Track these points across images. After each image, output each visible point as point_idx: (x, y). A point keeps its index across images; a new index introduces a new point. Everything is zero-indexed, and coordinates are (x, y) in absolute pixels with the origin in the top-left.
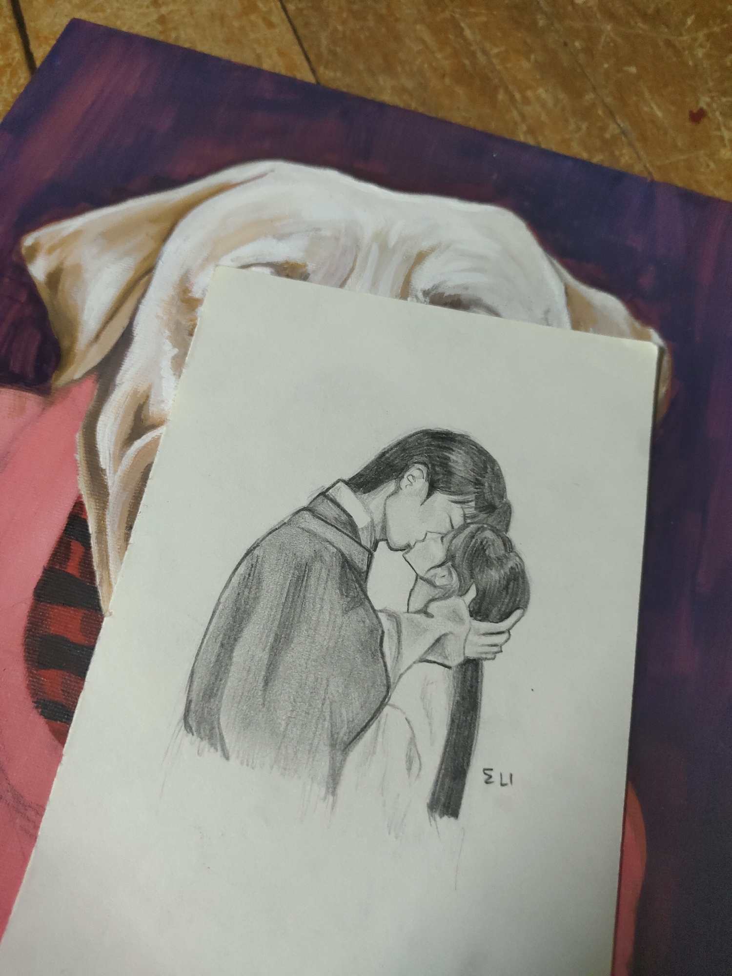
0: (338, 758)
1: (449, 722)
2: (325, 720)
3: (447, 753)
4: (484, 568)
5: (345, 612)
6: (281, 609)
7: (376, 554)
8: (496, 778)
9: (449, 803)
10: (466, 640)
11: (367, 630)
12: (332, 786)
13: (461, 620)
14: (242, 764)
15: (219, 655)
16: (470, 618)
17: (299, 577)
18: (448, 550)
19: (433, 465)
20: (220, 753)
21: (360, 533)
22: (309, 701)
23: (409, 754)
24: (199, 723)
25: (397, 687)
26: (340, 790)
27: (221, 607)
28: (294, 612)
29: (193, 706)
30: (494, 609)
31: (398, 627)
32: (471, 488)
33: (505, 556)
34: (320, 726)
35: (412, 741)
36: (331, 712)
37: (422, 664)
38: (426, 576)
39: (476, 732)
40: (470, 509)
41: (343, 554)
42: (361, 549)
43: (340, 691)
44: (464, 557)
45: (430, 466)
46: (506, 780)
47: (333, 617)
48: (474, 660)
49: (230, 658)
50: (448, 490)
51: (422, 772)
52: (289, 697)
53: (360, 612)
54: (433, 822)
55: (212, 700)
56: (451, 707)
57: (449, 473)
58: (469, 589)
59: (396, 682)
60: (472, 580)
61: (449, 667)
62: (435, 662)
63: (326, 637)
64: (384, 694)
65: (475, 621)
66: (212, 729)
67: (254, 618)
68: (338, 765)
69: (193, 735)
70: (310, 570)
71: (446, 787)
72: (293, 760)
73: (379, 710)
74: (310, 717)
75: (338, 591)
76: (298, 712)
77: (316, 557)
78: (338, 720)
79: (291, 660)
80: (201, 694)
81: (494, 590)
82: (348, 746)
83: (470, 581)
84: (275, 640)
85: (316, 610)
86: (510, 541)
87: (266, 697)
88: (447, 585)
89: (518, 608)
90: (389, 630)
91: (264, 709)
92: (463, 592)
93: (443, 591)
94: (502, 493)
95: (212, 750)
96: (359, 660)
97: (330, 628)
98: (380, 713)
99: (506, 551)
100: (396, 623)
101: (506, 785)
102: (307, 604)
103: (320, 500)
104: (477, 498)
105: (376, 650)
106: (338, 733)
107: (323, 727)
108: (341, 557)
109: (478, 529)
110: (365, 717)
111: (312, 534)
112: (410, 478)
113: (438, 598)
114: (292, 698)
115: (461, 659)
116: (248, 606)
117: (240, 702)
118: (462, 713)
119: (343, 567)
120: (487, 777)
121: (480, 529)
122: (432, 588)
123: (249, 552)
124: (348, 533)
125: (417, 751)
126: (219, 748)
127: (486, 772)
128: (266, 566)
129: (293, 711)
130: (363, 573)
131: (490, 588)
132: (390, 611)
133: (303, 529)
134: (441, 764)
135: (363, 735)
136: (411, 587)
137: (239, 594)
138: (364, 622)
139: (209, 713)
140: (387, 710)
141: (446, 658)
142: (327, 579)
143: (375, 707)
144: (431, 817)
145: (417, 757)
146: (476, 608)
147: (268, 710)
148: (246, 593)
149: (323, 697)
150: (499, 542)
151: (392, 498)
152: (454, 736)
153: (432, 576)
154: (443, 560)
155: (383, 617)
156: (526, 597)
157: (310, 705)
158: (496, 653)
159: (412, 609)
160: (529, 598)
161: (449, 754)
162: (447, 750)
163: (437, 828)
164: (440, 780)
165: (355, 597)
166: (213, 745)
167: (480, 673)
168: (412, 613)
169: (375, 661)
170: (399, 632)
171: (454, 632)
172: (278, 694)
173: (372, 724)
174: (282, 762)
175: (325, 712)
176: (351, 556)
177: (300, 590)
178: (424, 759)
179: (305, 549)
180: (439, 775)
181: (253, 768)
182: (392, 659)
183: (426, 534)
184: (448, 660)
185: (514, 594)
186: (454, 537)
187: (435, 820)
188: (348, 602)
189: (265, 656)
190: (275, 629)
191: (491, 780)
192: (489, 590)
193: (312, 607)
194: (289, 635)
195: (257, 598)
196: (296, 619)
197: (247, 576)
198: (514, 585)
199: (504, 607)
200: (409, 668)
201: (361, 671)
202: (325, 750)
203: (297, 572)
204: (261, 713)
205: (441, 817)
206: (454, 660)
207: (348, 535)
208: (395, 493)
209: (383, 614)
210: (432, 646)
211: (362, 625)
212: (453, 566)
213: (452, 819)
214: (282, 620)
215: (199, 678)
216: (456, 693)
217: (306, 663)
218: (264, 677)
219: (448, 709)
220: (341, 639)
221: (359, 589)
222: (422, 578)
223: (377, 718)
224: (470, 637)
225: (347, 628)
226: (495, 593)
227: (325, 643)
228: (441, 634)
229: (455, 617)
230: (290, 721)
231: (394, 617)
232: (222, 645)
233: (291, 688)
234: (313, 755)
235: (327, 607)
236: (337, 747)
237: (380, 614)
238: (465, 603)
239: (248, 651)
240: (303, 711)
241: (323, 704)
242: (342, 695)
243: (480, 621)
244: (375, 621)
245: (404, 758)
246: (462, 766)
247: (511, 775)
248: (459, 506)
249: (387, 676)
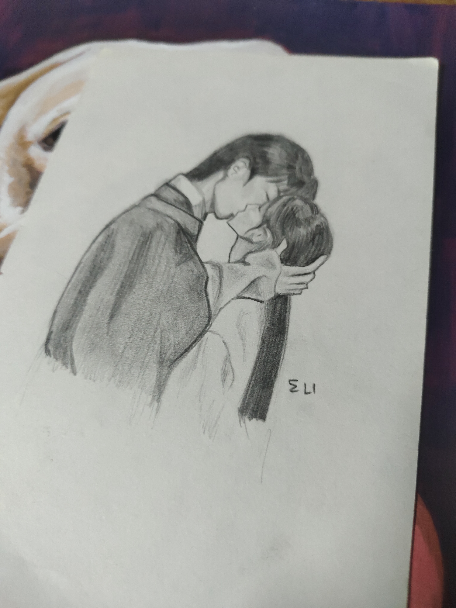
0: (164, 373)
1: (260, 343)
2: (156, 344)
3: (257, 368)
4: (294, 227)
5: (178, 264)
6: (128, 265)
7: (205, 223)
8: (300, 387)
9: (258, 408)
10: (276, 281)
11: (195, 277)
12: (157, 394)
13: (272, 266)
14: (86, 378)
15: (76, 299)
16: (280, 264)
17: (143, 242)
18: (264, 216)
19: (255, 159)
20: (69, 370)
21: (194, 209)
22: (144, 330)
23: (224, 368)
24: (56, 348)
25: (217, 318)
26: (164, 397)
27: (82, 265)
28: (138, 266)
29: (53, 336)
30: (302, 257)
31: (220, 274)
32: (285, 171)
33: (312, 217)
34: (151, 349)
35: (228, 359)
36: (161, 338)
37: (238, 300)
38: (245, 236)
39: (283, 350)
40: (284, 186)
41: (179, 224)
42: (194, 220)
43: (170, 322)
44: (277, 220)
45: (252, 159)
46: (309, 389)
47: (168, 268)
48: (284, 295)
49: (85, 301)
50: (266, 174)
51: (235, 383)
52: (128, 327)
53: (190, 264)
54: (243, 424)
55: (68, 331)
56: (263, 331)
57: (267, 162)
58: (281, 243)
59: (216, 314)
60: (283, 237)
61: (262, 302)
62: (249, 298)
63: (162, 283)
64: (206, 323)
65: (286, 266)
66: (65, 353)
67: (106, 272)
68: (164, 377)
69: (50, 356)
70: (152, 237)
71: (255, 395)
72: (127, 374)
73: (201, 335)
74: (144, 341)
75: (173, 250)
76: (134, 338)
77: (158, 227)
78: (167, 344)
79: (132, 301)
80: (60, 327)
81: (302, 243)
82: (173, 363)
83: (282, 237)
84: (121, 287)
85: (155, 264)
86: (316, 206)
87: (110, 328)
88: (262, 241)
89: (322, 255)
90: (212, 276)
91: (108, 337)
92: (275, 245)
93: (258, 245)
94: (310, 172)
95: (64, 367)
96: (187, 299)
97: (165, 276)
98: (202, 338)
99: (313, 212)
100: (218, 271)
101: (309, 393)
102: (148, 261)
103: (163, 188)
104: (289, 178)
105: (201, 291)
106: (166, 354)
107: (153, 349)
108: (178, 227)
109: (289, 200)
110: (188, 340)
111: (156, 212)
112: (236, 169)
113: (254, 251)
114: (130, 328)
115: (272, 295)
116: (102, 264)
117: (89, 332)
118: (271, 336)
119: (178, 233)
120: (292, 386)
121: (293, 199)
122: (250, 244)
123: (108, 226)
124: (184, 209)
125: (231, 366)
126: (69, 366)
127: (291, 382)
128: (119, 236)
129: (130, 338)
130: (194, 236)
131: (298, 242)
132: (214, 262)
133: (149, 209)
134: (252, 376)
135: (186, 355)
136: (233, 244)
137: (96, 256)
138: (192, 271)
139: (64, 340)
140: (207, 335)
141: (260, 294)
142: (165, 241)
143: (197, 334)
144: (241, 420)
145: (231, 371)
146: (286, 256)
147: (111, 337)
148: (102, 254)
149: (156, 327)
150: (307, 208)
151: (220, 184)
152: (264, 354)
153: (250, 236)
154: (259, 223)
155: (208, 267)
156: (329, 246)
157: (145, 333)
158: (303, 289)
159: (232, 260)
160: (332, 247)
161: (259, 368)
162: (258, 365)
163: (246, 428)
164: (250, 388)
165: (186, 254)
166: (65, 364)
167: (288, 305)
168: (232, 263)
169: (200, 299)
170: (221, 278)
171: (268, 275)
172: (119, 325)
173: (194, 346)
174: (118, 376)
175: (156, 338)
176: (185, 225)
177: (144, 251)
178: (237, 373)
179: (150, 222)
180: (250, 385)
181: (94, 381)
182: (214, 298)
183: (246, 206)
184: (261, 296)
185: (319, 245)
186: (269, 207)
187: (244, 422)
188: (181, 258)
189: (112, 298)
190: (121, 279)
191: (296, 389)
192: (297, 243)
193: (152, 261)
194: (132, 283)
195: (109, 258)
196: (139, 271)
197: (104, 243)
198: (319, 238)
199: (310, 254)
200: (227, 304)
201: (188, 307)
202: (154, 366)
203: (142, 239)
204: (105, 340)
205: (250, 420)
206: (266, 296)
207: (184, 211)
208: (223, 179)
209: (208, 265)
210: (247, 287)
211: (191, 273)
212: (268, 227)
213: (260, 422)
214: (128, 272)
215: (60, 316)
216: (267, 321)
217: (144, 303)
218: (110, 314)
219: (259, 333)
220: (174, 284)
221: (190, 248)
222: (242, 237)
223: (199, 341)
224: (280, 278)
225: (179, 276)
226: (303, 245)
227: (160, 288)
228: (256, 277)
229: (270, 264)
230: (128, 345)
231: (218, 267)
232: (80, 292)
233: (130, 321)
234: (143, 371)
235: (164, 262)
236: (164, 364)
237: (206, 265)
238: (277, 253)
239: (100, 295)
240: (138, 337)
241: (155, 332)
242: (171, 325)
243: (290, 266)
244: (202, 270)
245: (220, 372)
246: (270, 378)
247: (314, 386)
248: (274, 184)
249: (209, 310)
